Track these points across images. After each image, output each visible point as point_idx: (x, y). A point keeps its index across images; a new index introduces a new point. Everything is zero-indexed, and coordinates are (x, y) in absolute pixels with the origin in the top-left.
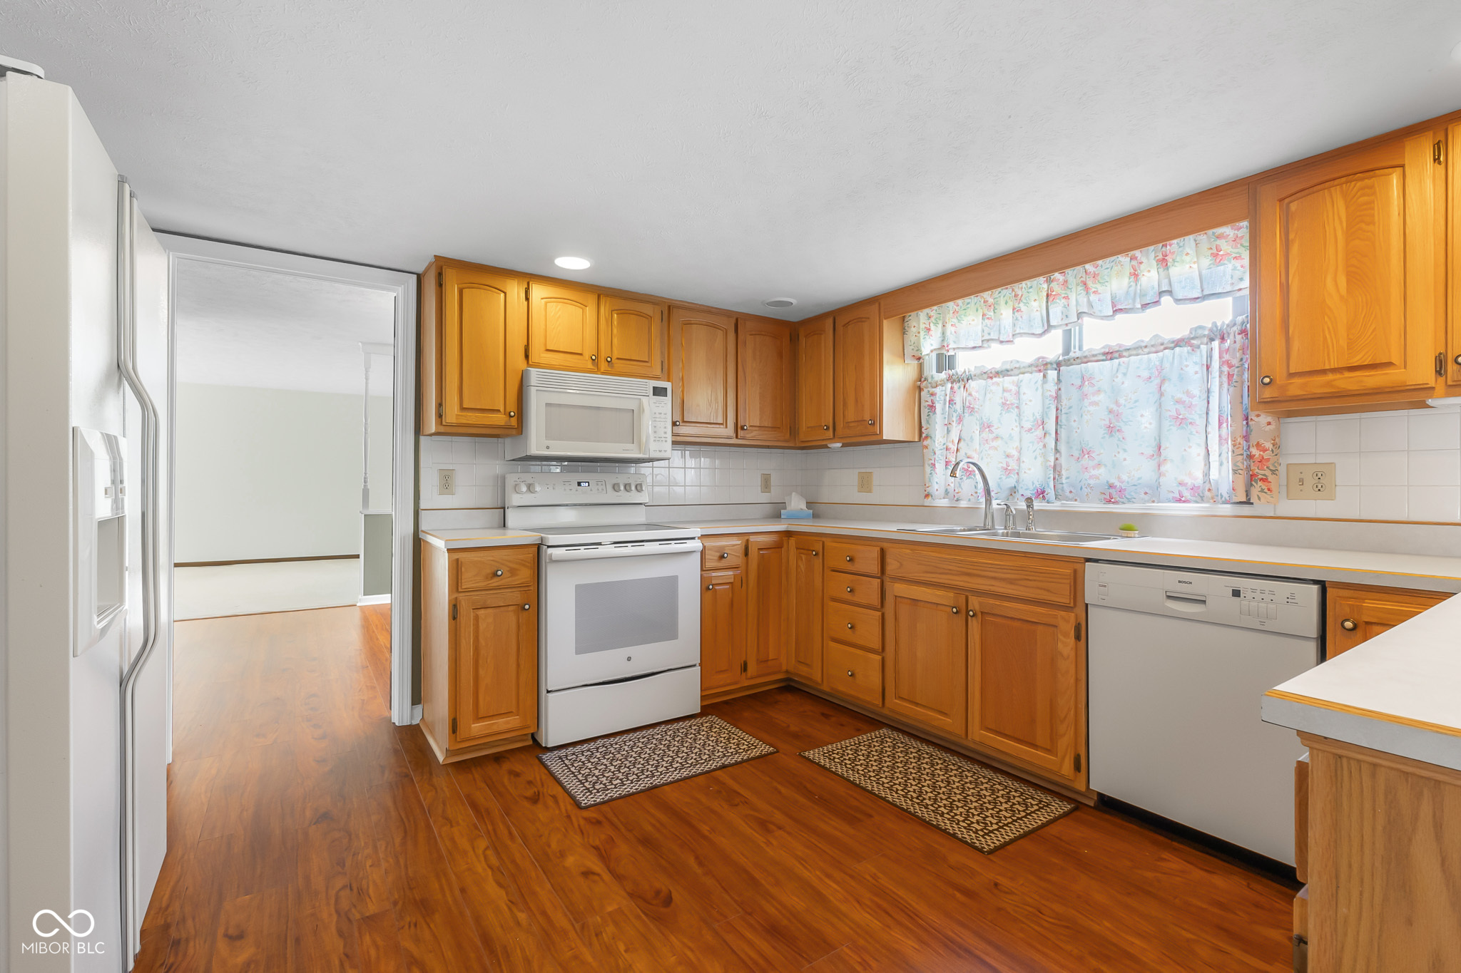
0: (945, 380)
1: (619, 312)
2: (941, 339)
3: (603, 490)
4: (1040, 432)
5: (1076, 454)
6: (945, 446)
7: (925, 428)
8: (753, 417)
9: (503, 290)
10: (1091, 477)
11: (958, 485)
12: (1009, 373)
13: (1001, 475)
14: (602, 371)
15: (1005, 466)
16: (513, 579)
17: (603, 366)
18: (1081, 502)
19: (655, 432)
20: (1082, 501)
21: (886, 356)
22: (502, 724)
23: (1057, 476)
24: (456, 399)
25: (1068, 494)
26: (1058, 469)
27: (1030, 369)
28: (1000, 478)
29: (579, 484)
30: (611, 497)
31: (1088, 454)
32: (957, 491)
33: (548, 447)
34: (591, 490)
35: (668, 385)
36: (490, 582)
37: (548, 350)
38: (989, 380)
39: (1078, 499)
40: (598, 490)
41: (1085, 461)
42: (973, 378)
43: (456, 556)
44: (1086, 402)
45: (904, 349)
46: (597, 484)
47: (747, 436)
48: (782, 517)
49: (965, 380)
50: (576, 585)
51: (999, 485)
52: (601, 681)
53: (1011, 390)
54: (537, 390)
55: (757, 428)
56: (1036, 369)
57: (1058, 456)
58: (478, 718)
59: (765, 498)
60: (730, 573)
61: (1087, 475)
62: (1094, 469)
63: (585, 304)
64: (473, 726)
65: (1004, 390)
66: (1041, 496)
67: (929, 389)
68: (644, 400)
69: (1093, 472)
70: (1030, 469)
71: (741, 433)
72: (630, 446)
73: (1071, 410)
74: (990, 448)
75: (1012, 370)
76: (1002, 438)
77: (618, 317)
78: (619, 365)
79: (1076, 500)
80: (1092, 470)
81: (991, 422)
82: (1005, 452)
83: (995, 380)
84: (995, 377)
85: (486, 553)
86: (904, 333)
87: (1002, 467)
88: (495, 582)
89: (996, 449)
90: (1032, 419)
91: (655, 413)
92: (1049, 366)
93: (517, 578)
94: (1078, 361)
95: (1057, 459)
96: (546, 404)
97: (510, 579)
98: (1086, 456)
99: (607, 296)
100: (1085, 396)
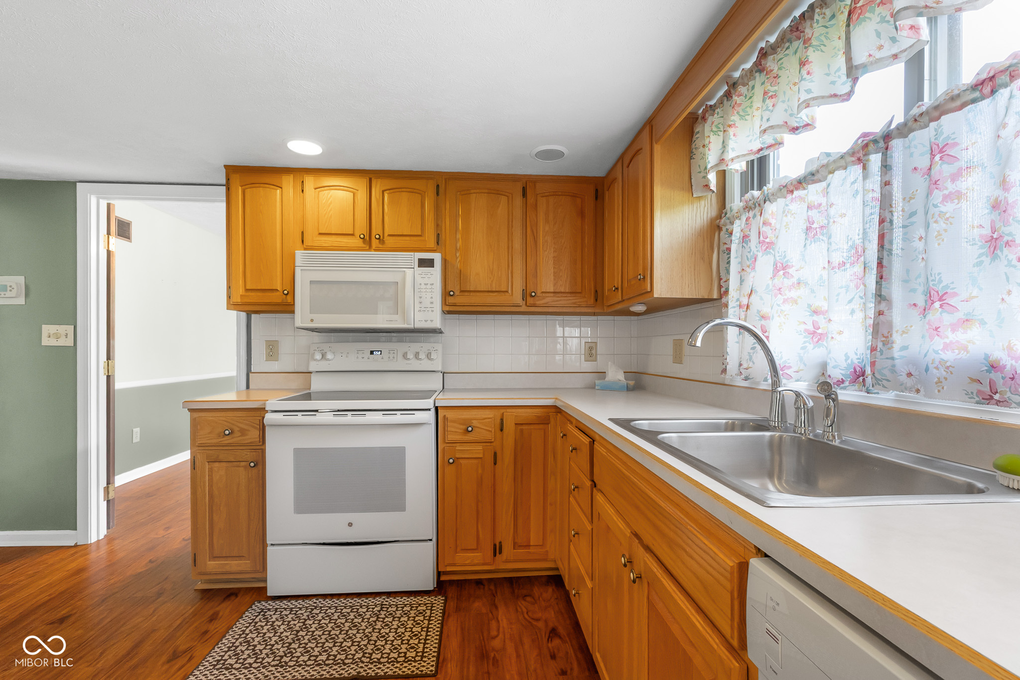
0: (742, 210)
1: (391, 191)
2: (721, 151)
3: (394, 358)
4: (858, 269)
5: (921, 301)
6: (738, 303)
7: (724, 280)
8: (547, 283)
9: (279, 185)
10: (946, 347)
11: (748, 357)
12: (815, 178)
13: (805, 342)
14: (374, 248)
15: (811, 328)
16: (243, 438)
17: (375, 243)
18: (925, 396)
19: (420, 303)
20: (929, 395)
21: (658, 191)
22: (234, 565)
23: (880, 345)
24: (241, 282)
25: (903, 378)
26: (883, 330)
27: (842, 163)
28: (803, 348)
29: (372, 353)
30: (402, 365)
31: (940, 300)
32: (745, 366)
33: (312, 320)
34: (382, 358)
35: (437, 257)
36: (222, 439)
37: (320, 234)
38: (790, 197)
39: (922, 390)
40: (389, 358)
41: (936, 314)
42: (771, 198)
43: (196, 415)
44: (937, 195)
45: (691, 179)
46: (389, 353)
47: (537, 303)
48: (597, 387)
49: (762, 203)
50: (294, 449)
51: (801, 359)
52: (322, 542)
53: (820, 205)
54: (301, 270)
55: (552, 295)
56: (853, 159)
57: (883, 307)
58: (214, 557)
59: (588, 366)
60: (479, 447)
61: (938, 343)
62: (953, 331)
63: (357, 188)
64: (209, 563)
65: (809, 208)
66: (861, 379)
67: (728, 227)
68: (409, 272)
69: (951, 337)
70: (840, 333)
71: (530, 301)
72: (395, 317)
73: (913, 219)
74: (785, 301)
75: (818, 171)
76: (806, 284)
77: (389, 197)
78: (389, 241)
79: (918, 391)
80: (949, 333)
81: (787, 261)
82: (809, 306)
83: (796, 193)
84: (797, 189)
85: (223, 414)
86: (691, 158)
87: (806, 330)
88: (226, 440)
89: (796, 302)
90: (846, 247)
91: (421, 284)
92: (871, 147)
93: (247, 437)
94: (925, 119)
95: (880, 313)
96: (310, 281)
97: (241, 438)
98: (937, 305)
99: (377, 178)
100: (935, 184)
